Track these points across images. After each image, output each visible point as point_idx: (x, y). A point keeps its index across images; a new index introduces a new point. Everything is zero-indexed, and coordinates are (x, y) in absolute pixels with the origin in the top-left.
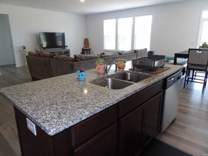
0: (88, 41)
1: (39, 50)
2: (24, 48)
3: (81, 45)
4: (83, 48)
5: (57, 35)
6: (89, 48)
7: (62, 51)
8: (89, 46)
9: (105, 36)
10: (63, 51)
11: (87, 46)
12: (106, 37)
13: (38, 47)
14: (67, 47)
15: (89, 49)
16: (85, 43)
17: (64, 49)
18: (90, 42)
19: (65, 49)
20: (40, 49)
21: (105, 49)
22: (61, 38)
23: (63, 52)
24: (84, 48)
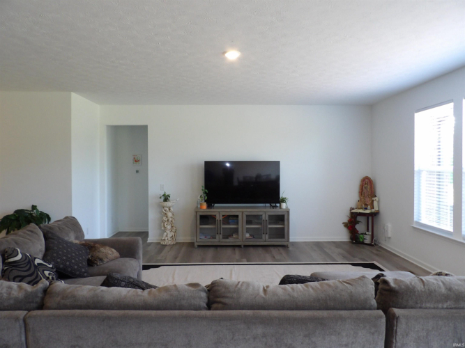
0: (371, 187)
2: (166, 198)
3: (349, 199)
4: (353, 207)
7: (261, 214)
8: (375, 204)
9: (420, 172)
11: (368, 201)
12: (424, 176)
14: (283, 201)
16: (361, 192)
21: (418, 223)
23: (266, 218)
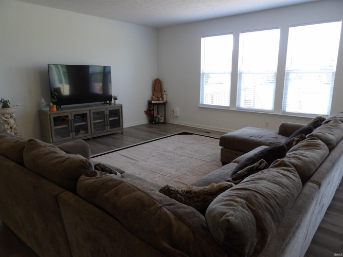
0: (161, 86)
1: (47, 109)
3: (146, 94)
4: (150, 99)
5: (91, 71)
6: (165, 100)
7: (103, 110)
8: (165, 96)
10: (106, 109)
11: (159, 95)
13: (43, 101)
14: (115, 99)
15: (165, 104)
16: (154, 89)
17: (108, 105)
18: (166, 86)
19: (110, 104)
20: (48, 105)
21: (203, 104)
22: (100, 77)
23: (107, 113)
24: (152, 99)
